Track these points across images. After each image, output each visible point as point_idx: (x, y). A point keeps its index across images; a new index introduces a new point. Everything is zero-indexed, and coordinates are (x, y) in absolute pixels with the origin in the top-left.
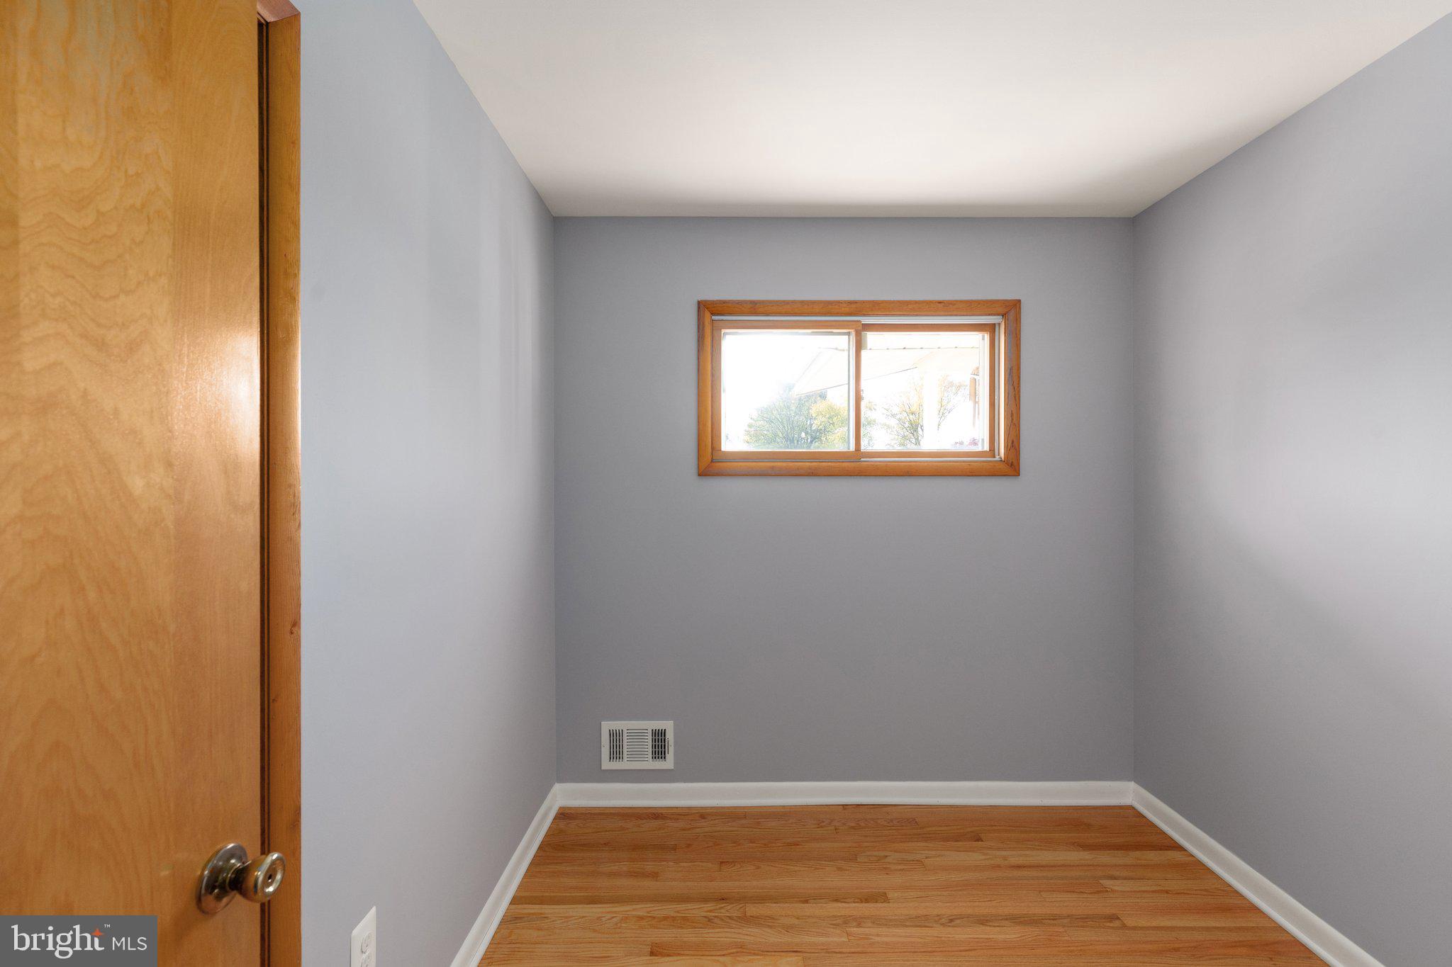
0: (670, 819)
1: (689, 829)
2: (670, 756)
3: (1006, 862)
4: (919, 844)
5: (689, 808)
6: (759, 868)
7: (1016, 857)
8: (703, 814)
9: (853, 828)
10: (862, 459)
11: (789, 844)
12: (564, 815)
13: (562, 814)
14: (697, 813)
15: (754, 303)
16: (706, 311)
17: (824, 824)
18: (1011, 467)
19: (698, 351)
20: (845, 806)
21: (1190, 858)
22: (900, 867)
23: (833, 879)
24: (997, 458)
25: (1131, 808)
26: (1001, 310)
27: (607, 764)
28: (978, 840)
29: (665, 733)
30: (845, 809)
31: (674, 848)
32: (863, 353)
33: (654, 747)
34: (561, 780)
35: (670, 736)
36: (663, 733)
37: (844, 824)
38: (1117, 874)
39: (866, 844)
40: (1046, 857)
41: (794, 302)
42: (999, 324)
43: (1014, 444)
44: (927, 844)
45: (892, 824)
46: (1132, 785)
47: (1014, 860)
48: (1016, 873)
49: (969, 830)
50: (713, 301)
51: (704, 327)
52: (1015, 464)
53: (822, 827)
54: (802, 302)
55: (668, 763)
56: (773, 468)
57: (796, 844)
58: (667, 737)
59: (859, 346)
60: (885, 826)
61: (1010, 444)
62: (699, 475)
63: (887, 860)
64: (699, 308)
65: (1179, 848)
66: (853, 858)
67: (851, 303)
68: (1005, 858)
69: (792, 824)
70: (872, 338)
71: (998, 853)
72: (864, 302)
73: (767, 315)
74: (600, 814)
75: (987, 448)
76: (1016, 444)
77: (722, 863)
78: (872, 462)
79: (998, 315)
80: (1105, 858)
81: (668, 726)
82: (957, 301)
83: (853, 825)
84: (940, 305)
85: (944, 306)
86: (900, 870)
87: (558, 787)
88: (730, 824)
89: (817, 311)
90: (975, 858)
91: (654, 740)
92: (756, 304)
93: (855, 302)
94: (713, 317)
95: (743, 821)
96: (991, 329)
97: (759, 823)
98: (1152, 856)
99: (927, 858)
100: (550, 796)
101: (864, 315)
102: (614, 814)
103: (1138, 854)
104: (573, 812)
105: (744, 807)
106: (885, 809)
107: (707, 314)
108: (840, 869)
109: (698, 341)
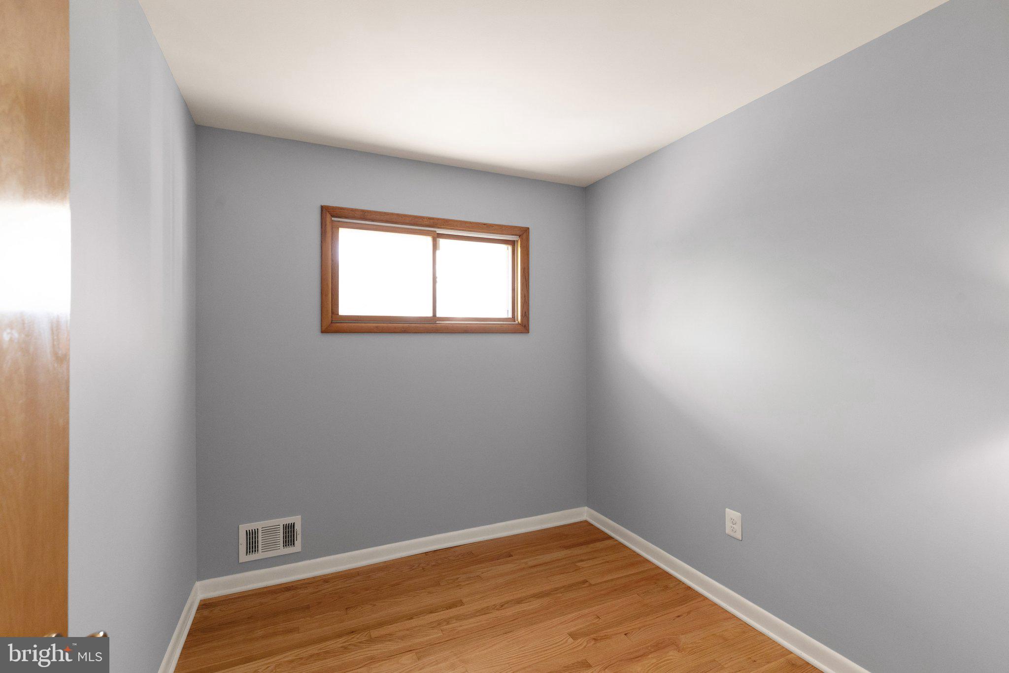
0: (301, 588)
1: (317, 592)
2: (298, 543)
3: (527, 565)
4: (477, 566)
5: (314, 578)
6: (375, 605)
7: (531, 561)
8: (326, 580)
9: (434, 565)
10: (437, 322)
11: (393, 586)
12: (205, 605)
13: (204, 605)
14: (321, 580)
15: (363, 211)
16: (328, 214)
17: (415, 567)
18: (524, 327)
19: (322, 242)
20: (426, 553)
21: (616, 542)
22: (466, 583)
23: (427, 600)
24: (517, 322)
25: (586, 521)
26: (518, 233)
27: (244, 558)
28: (510, 557)
29: (294, 526)
30: (426, 555)
31: (308, 607)
32: (438, 252)
33: (285, 537)
34: (200, 578)
35: (298, 527)
36: (293, 526)
37: (428, 565)
38: (583, 558)
39: (444, 574)
40: (547, 557)
41: (392, 214)
42: (517, 241)
43: (526, 314)
44: (481, 565)
45: (458, 558)
46: (586, 508)
47: (530, 564)
48: (535, 570)
49: (504, 551)
50: (333, 207)
51: (326, 225)
52: (527, 326)
53: (413, 569)
54: (398, 215)
55: (298, 547)
56: (377, 327)
57: (398, 584)
58: (295, 528)
59: (435, 247)
60: (454, 560)
61: (524, 313)
62: (322, 332)
63: (459, 580)
64: (322, 211)
65: (610, 538)
66: (437, 584)
67: (430, 219)
68: (526, 563)
69: (392, 572)
70: (442, 242)
71: (522, 561)
72: (438, 219)
73: (373, 221)
74: (239, 597)
75: (510, 316)
76: (527, 313)
77: (346, 609)
78: (443, 324)
79: (517, 235)
80: (577, 551)
81: (297, 520)
82: (495, 225)
83: (434, 564)
84: (485, 226)
85: (487, 227)
86: (467, 584)
87: (198, 584)
88: (347, 582)
89: (408, 221)
90: (509, 567)
91: (285, 533)
92: (366, 212)
93: (433, 219)
94: (333, 219)
95: (358, 578)
96: (513, 243)
97: (369, 576)
98: (599, 545)
99: (482, 573)
100: (193, 593)
101: (438, 228)
102: (253, 595)
103: (591, 545)
104: (214, 601)
105: (356, 569)
106: (452, 550)
107: (328, 216)
108: (430, 593)
109: (321, 234)
